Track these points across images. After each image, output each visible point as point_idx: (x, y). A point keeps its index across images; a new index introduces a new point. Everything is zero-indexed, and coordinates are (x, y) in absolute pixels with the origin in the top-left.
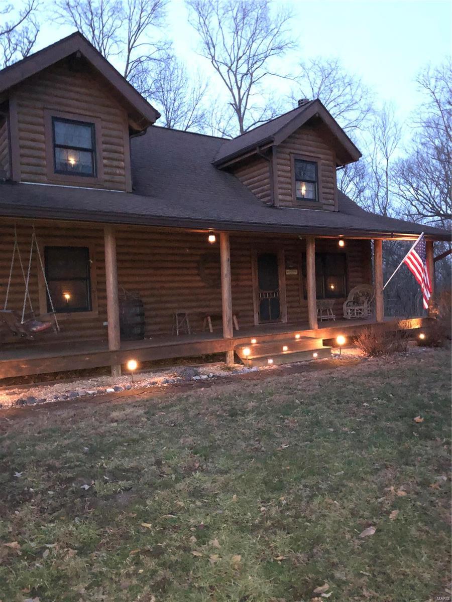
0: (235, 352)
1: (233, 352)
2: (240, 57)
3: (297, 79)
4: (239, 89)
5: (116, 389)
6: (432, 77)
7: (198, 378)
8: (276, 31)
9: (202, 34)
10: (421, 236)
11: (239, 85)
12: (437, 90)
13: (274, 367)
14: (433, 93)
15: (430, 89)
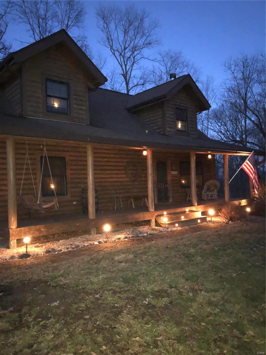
0: (155, 219)
1: (154, 220)
2: (127, 48)
3: (159, 62)
4: (126, 66)
5: (100, 242)
6: (232, 64)
7: (142, 235)
8: (148, 34)
9: (105, 34)
10: (252, 153)
11: (126, 63)
12: (235, 72)
13: (179, 228)
14: (233, 73)
15: (231, 71)
